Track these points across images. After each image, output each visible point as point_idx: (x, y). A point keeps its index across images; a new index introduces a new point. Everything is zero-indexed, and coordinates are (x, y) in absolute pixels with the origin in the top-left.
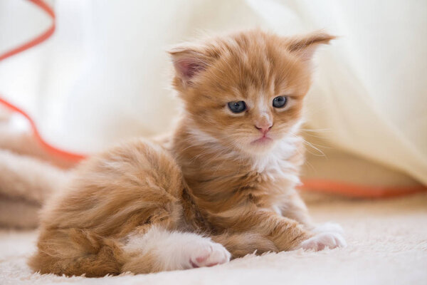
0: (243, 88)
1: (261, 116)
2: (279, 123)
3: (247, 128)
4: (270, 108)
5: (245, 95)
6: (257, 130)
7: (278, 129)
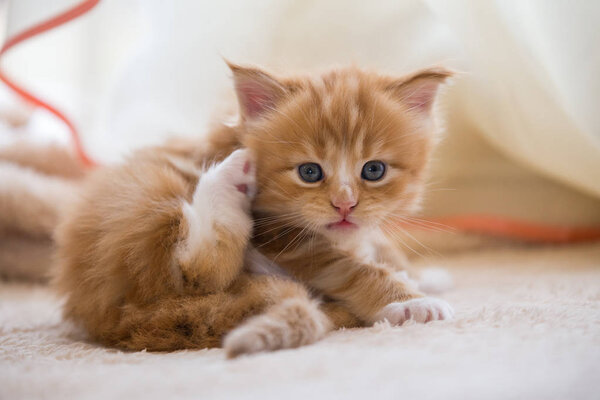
0: (320, 145)
1: (341, 188)
2: (368, 202)
3: (321, 204)
4: (356, 179)
5: (321, 154)
6: (333, 210)
7: (365, 212)
